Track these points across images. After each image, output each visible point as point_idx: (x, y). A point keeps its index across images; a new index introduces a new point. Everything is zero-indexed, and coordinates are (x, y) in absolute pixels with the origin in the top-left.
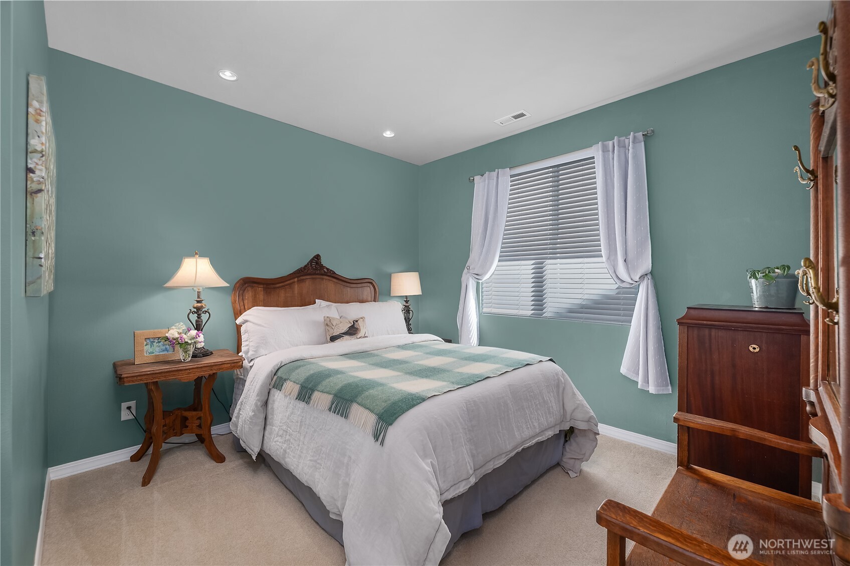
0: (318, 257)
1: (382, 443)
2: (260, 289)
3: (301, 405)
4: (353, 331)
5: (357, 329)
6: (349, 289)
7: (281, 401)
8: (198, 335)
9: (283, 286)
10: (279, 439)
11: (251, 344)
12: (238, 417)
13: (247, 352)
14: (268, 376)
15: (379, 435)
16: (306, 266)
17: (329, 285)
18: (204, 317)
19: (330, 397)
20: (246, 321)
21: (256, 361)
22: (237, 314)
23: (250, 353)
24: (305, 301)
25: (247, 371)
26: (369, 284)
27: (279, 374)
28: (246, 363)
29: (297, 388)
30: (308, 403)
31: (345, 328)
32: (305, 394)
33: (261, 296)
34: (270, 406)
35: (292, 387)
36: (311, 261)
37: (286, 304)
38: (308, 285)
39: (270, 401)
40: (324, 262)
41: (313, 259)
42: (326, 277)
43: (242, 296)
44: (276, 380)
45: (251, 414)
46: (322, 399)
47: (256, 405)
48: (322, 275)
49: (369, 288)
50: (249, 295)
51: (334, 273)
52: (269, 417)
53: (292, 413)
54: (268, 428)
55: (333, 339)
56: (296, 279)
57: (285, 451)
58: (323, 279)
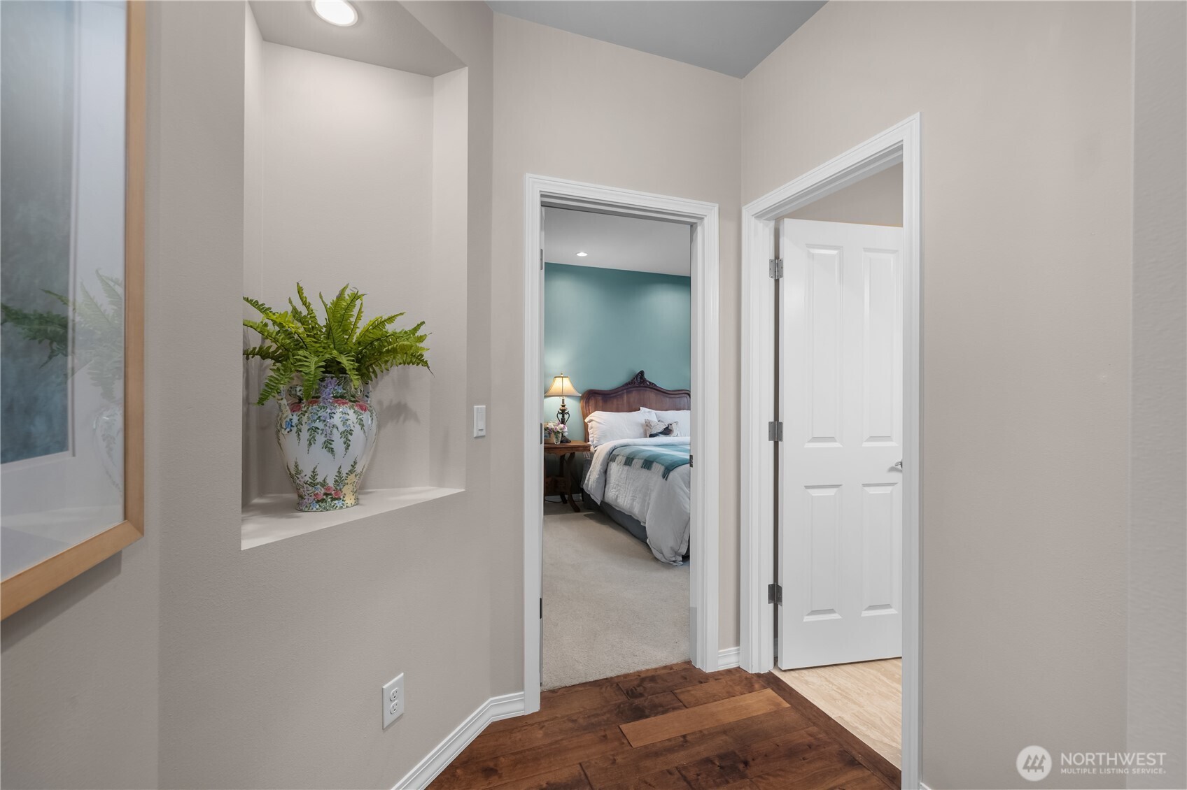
0: (642, 373)
1: (666, 479)
2: (600, 398)
3: (626, 468)
4: (667, 431)
5: (671, 430)
6: (668, 399)
7: (615, 468)
8: (564, 428)
9: (616, 396)
10: (614, 490)
11: (595, 436)
12: (588, 480)
13: (593, 441)
14: (607, 454)
15: (665, 475)
16: (632, 380)
17: (651, 395)
18: (566, 416)
19: (643, 461)
20: (591, 421)
21: (598, 447)
22: (585, 416)
23: (595, 442)
24: (633, 408)
25: (592, 455)
26: (686, 395)
27: (614, 453)
28: (592, 449)
29: (624, 459)
30: (630, 466)
31: (661, 428)
32: (629, 461)
33: (600, 403)
34: (608, 473)
35: (621, 459)
36: (637, 376)
37: (618, 411)
38: (634, 396)
39: (608, 470)
40: (647, 376)
41: (638, 374)
42: (648, 389)
43: (587, 402)
44: (611, 457)
45: (597, 476)
46: (637, 463)
47: (600, 471)
48: (646, 387)
49: (686, 399)
50: (592, 402)
51: (655, 385)
52: (608, 479)
53: (621, 474)
54: (607, 486)
55: (651, 436)
56: (625, 391)
57: (617, 496)
58: (646, 390)
